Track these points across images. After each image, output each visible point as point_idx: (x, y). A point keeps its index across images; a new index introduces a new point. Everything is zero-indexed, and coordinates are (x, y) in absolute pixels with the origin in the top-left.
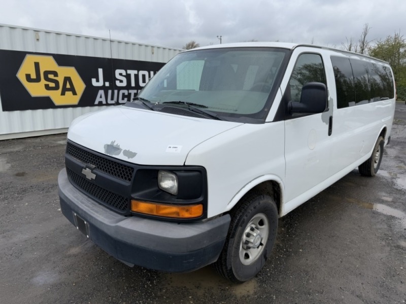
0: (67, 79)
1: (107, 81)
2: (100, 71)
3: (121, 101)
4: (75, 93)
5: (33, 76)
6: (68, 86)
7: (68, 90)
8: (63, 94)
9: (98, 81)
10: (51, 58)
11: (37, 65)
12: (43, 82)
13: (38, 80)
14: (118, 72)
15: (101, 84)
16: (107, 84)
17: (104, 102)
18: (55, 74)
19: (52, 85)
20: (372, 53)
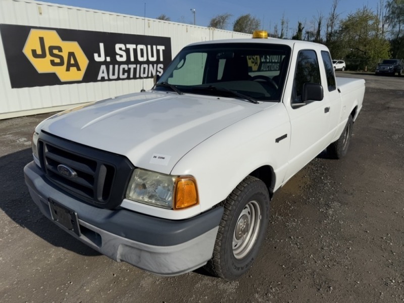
0: (71, 54)
1: (108, 56)
2: (102, 45)
3: (121, 76)
4: (79, 69)
5: (39, 52)
6: (72, 62)
7: (73, 65)
8: (68, 70)
9: (99, 56)
10: (55, 32)
11: (42, 40)
12: (49, 58)
13: (43, 55)
14: (118, 46)
15: (102, 59)
16: (108, 59)
17: (106, 78)
18: (60, 49)
19: (57, 60)
20: (343, 25)
